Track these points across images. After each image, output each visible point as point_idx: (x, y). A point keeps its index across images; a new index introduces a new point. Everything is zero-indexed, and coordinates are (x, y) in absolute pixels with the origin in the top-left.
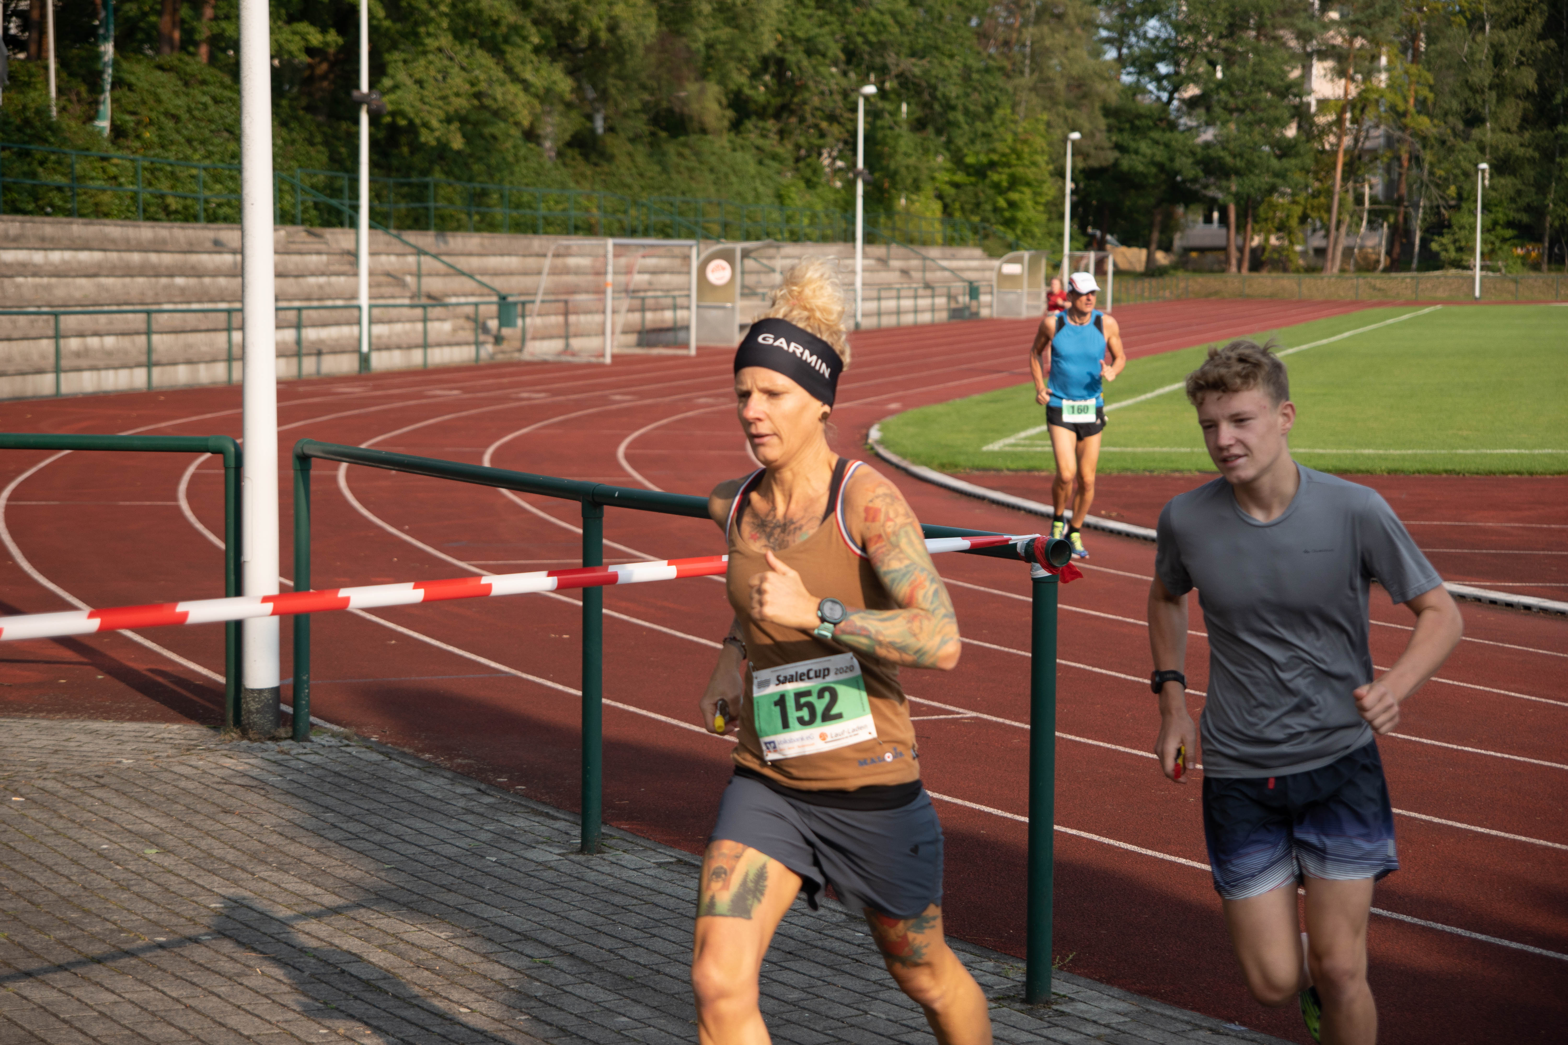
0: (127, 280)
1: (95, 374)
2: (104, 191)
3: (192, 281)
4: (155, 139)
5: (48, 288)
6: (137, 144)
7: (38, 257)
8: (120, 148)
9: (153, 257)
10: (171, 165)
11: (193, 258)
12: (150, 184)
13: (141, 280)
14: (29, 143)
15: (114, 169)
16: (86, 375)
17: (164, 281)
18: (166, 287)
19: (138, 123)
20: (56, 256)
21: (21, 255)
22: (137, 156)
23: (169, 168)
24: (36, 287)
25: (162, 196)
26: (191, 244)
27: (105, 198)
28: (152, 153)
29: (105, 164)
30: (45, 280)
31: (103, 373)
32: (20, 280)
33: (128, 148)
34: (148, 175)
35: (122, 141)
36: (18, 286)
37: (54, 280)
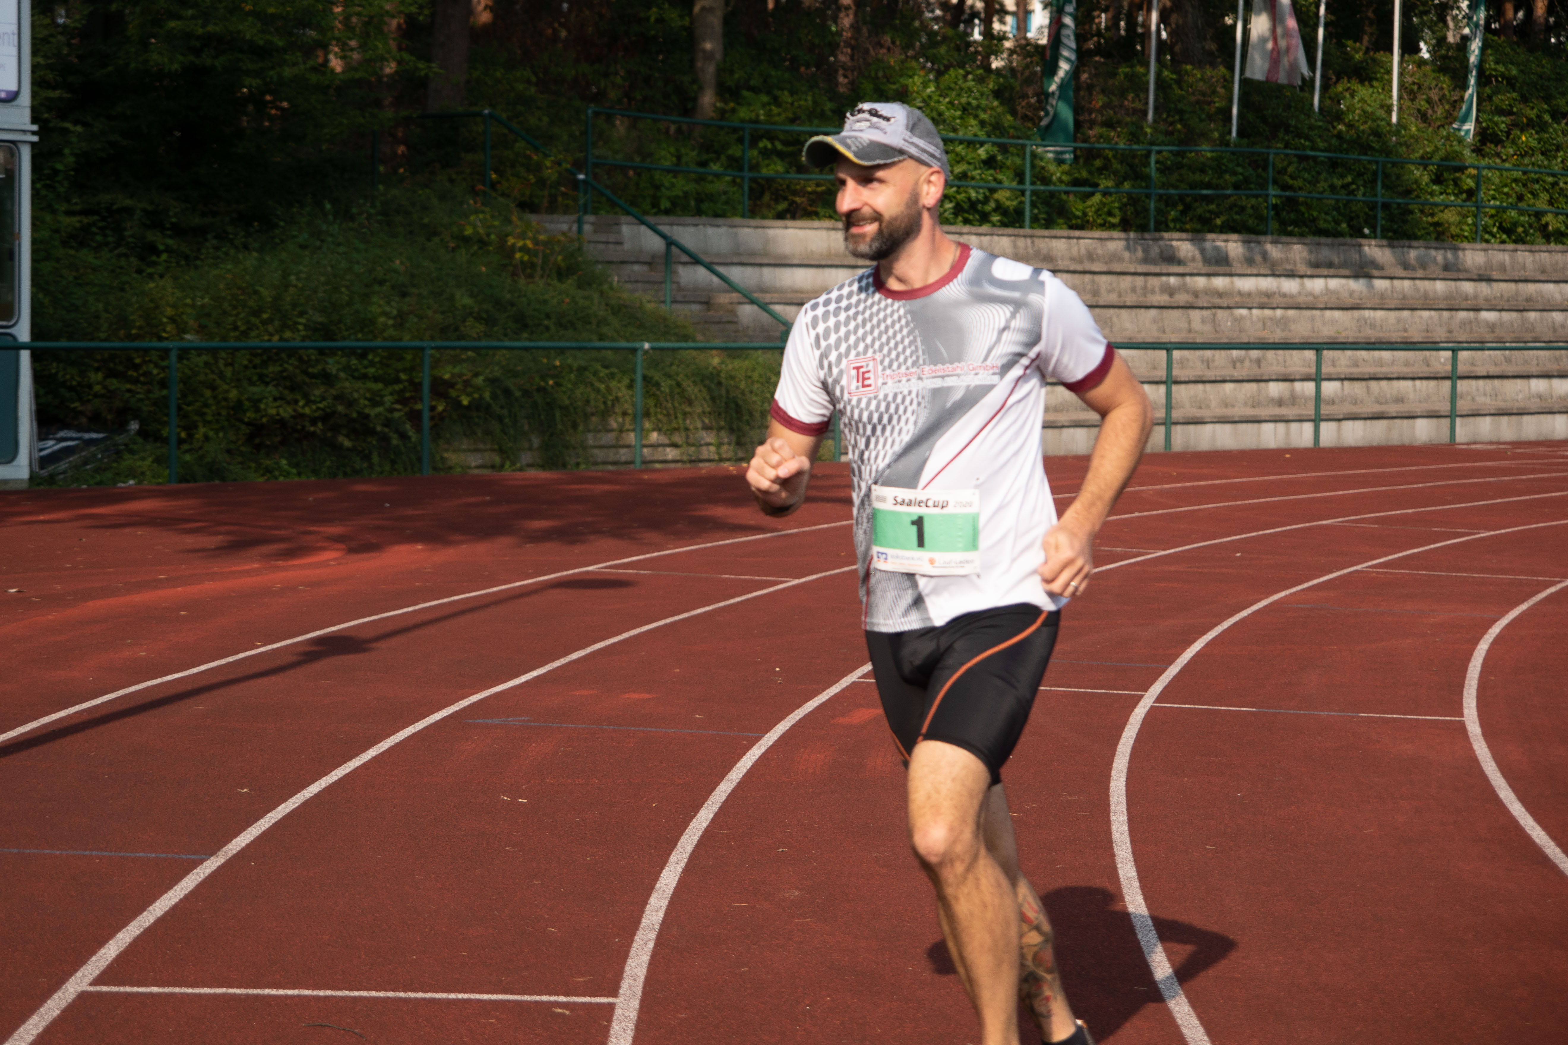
0: (1406, 313)
1: (1281, 426)
2: (1447, 207)
3: (1506, 316)
4: (1534, 143)
5: (1284, 323)
6: (1511, 151)
7: (1290, 286)
8: (1484, 156)
9: (1468, 287)
10: (1554, 175)
11: (1531, 288)
12: (1520, 198)
13: (1426, 314)
14: (1347, 151)
15: (1469, 181)
16: (1268, 427)
17: (1462, 315)
18: (1463, 324)
19: (1515, 125)
20: (1317, 285)
21: (1267, 283)
22: (1507, 165)
23: (1550, 179)
24: (1264, 322)
25: (1539, 215)
26: (1543, 271)
27: (1450, 216)
28: (1526, 161)
29: (1457, 175)
30: (1279, 312)
31: (1294, 426)
32: (1244, 312)
33: (1498, 155)
34: (1518, 189)
35: (1490, 148)
36: (1239, 320)
37: (1291, 313)
